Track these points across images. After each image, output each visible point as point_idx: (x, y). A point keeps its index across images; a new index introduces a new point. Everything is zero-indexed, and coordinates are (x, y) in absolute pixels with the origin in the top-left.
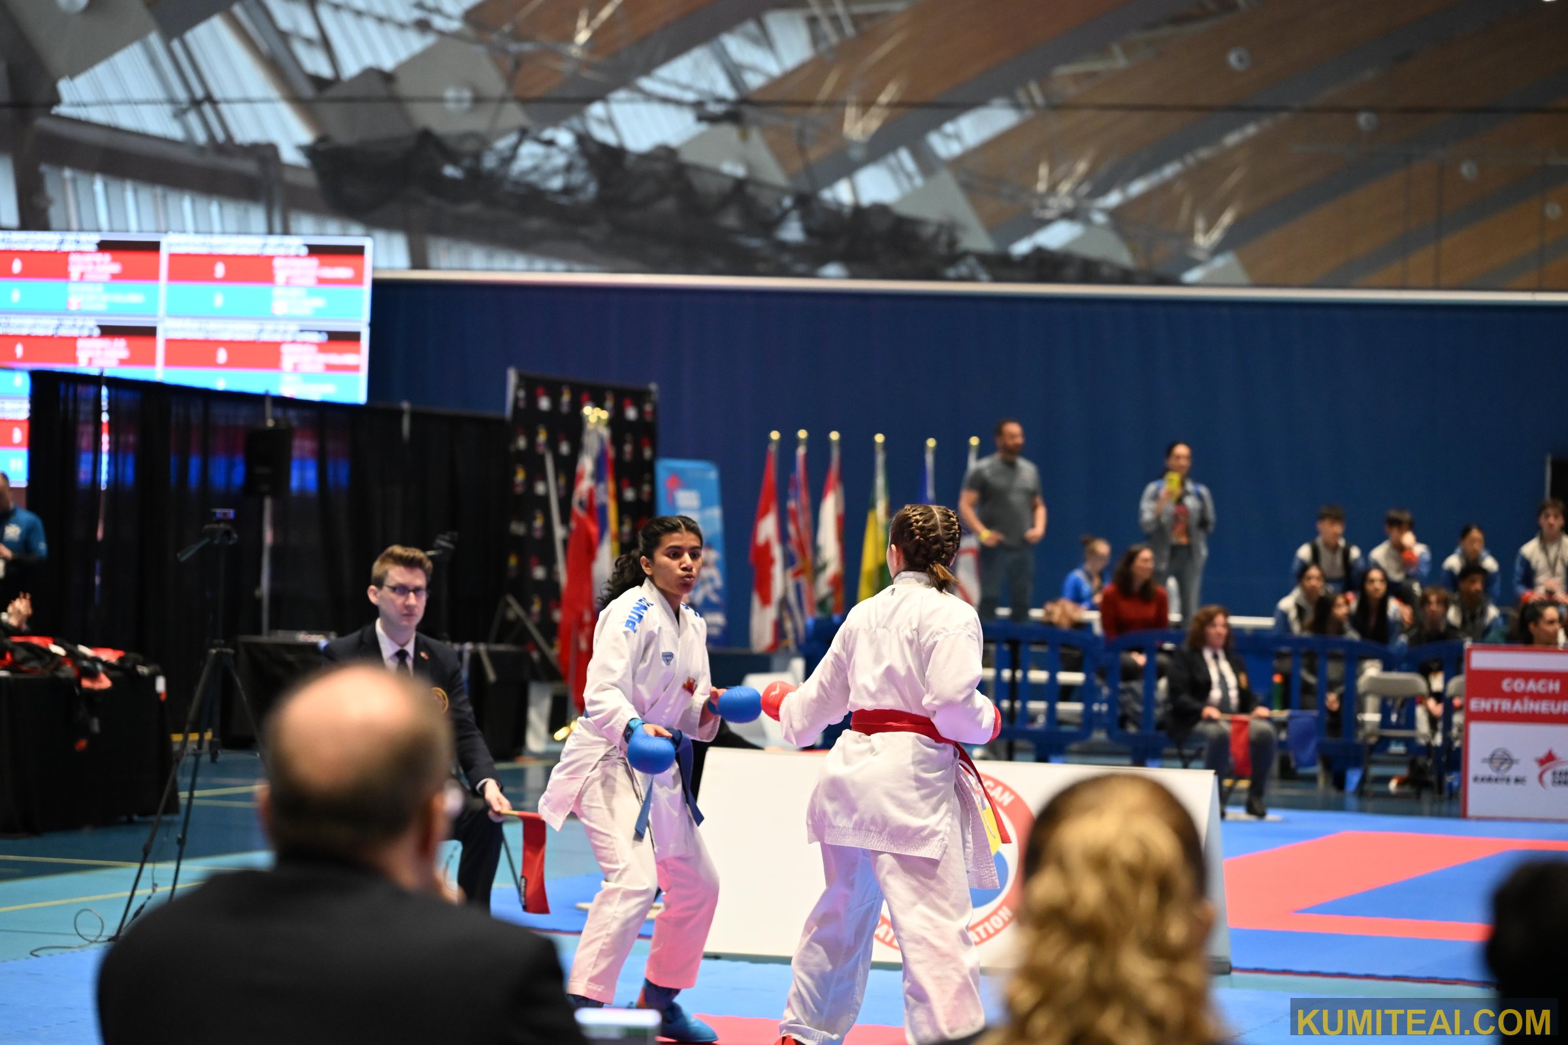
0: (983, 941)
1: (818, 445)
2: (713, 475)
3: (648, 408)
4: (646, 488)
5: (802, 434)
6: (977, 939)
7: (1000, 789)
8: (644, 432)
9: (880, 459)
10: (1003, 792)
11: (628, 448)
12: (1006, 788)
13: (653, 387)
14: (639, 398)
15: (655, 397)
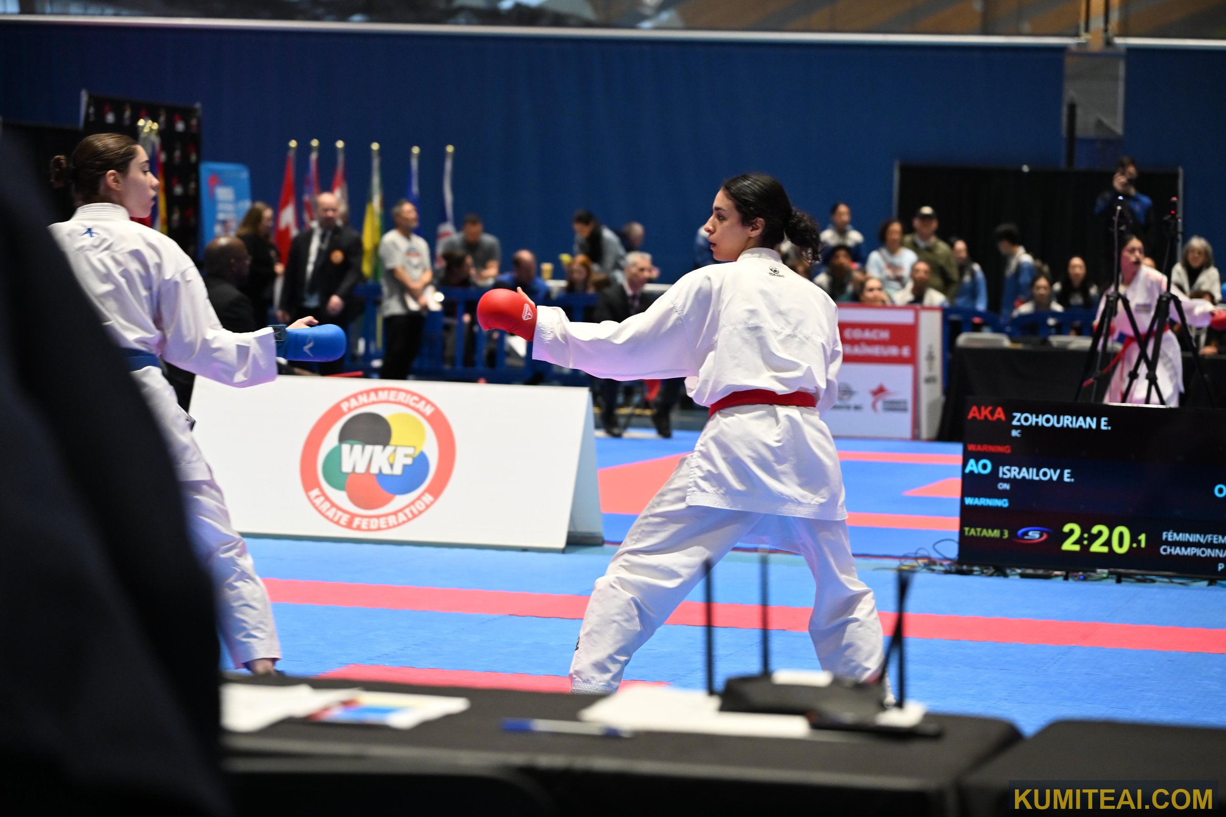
0: (409, 520)
1: (327, 151)
2: (244, 175)
3: (194, 122)
4: (192, 185)
5: (315, 143)
6: (405, 519)
7: (423, 403)
8: (191, 140)
9: (376, 162)
10: (426, 406)
11: (177, 154)
12: (428, 402)
13: (198, 105)
14: (186, 114)
15: (200, 113)
